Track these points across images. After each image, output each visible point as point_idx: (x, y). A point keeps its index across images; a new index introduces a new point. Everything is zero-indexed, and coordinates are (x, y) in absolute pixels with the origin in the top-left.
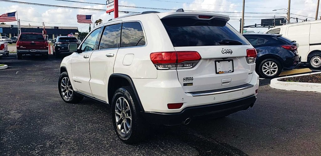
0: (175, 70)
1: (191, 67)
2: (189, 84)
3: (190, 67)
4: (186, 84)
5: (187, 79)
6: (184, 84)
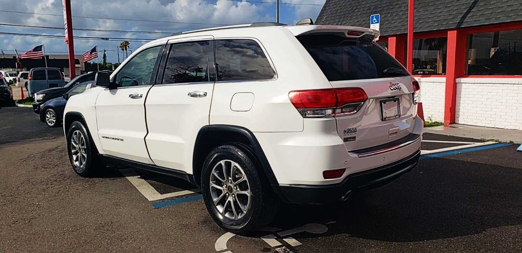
0: (334, 118)
1: (355, 111)
2: (351, 138)
3: (353, 112)
4: (348, 138)
5: (349, 131)
6: (345, 139)
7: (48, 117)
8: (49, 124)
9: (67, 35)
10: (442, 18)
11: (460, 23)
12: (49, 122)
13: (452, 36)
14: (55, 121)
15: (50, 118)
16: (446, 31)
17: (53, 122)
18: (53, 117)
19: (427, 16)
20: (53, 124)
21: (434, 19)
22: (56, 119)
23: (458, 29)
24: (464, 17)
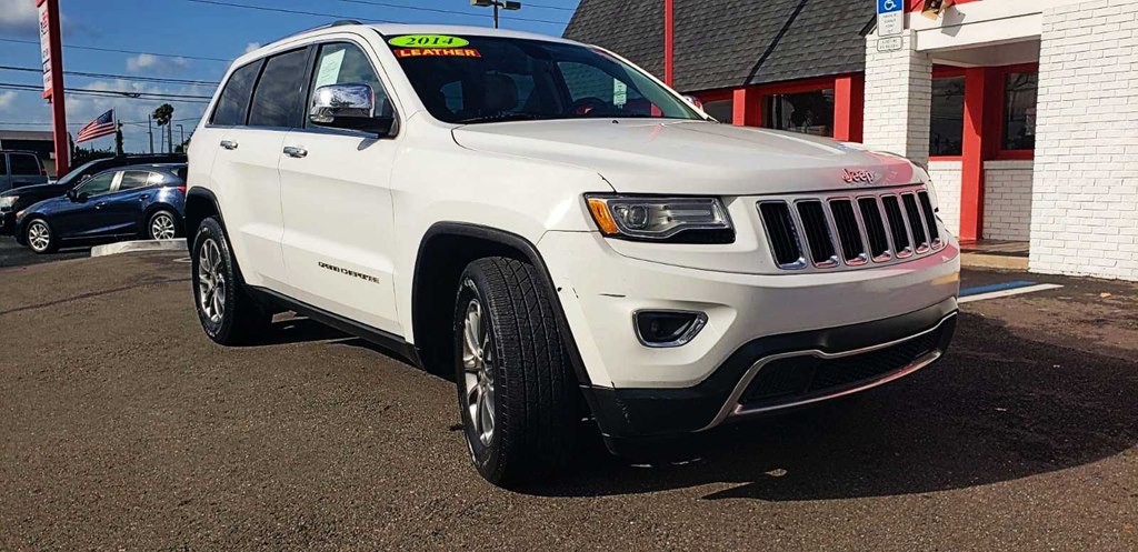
7: (33, 235)
8: (37, 248)
9: (48, 86)
10: (727, 69)
11: (750, 78)
12: (36, 244)
13: (740, 96)
14: (47, 241)
15: (38, 236)
16: (730, 90)
17: (45, 244)
18: (44, 233)
19: (707, 65)
20: (44, 248)
21: (717, 70)
22: (50, 239)
23: (746, 86)
24: (755, 69)
